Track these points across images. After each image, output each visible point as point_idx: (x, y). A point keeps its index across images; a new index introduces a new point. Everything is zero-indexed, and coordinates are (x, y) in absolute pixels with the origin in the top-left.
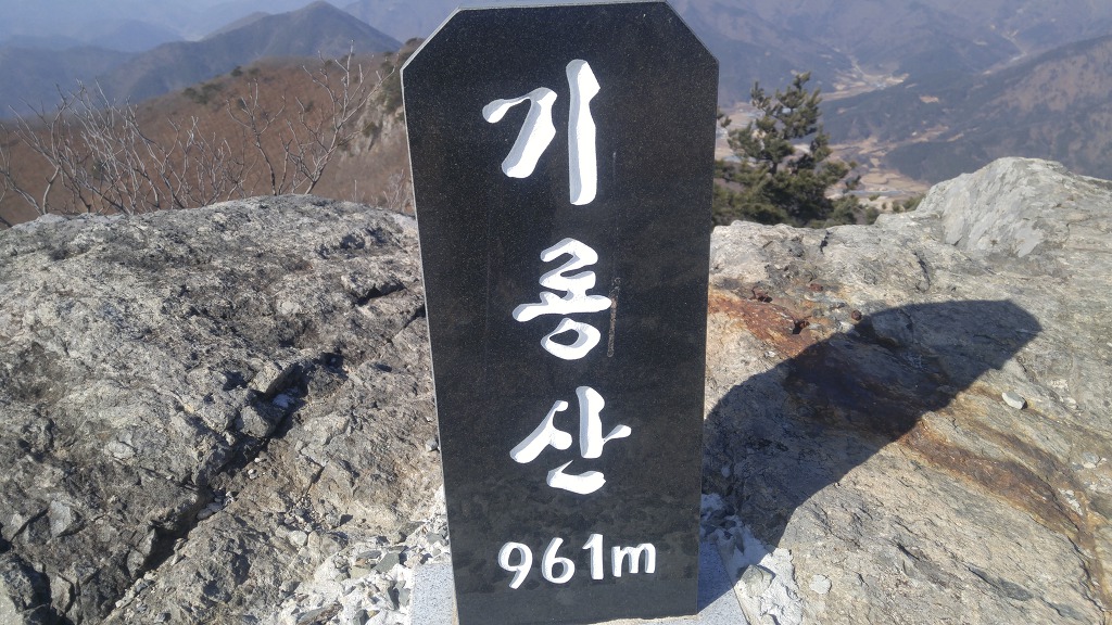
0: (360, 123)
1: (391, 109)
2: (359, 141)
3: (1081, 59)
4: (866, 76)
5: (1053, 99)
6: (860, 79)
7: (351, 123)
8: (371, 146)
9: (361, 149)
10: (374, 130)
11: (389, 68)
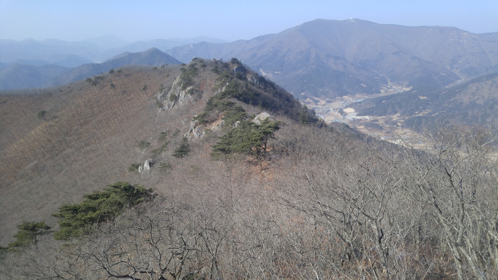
0: (169, 95)
1: (184, 88)
3: (490, 82)
4: (394, 87)
5: (478, 99)
6: (391, 88)
7: (164, 96)
8: (173, 106)
9: (169, 107)
10: (175, 98)
11: (184, 70)
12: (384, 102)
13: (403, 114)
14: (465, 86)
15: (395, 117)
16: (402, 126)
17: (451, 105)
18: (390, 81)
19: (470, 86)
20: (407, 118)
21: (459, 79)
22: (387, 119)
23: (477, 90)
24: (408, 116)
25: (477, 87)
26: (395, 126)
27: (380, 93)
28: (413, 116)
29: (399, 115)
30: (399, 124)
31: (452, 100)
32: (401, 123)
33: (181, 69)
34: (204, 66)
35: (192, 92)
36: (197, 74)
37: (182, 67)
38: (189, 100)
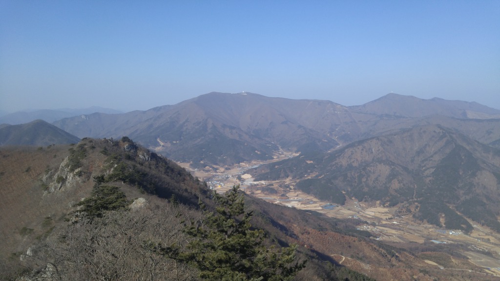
0: (56, 177)
1: (72, 170)
2: (52, 186)
3: (361, 147)
4: (285, 153)
5: (353, 162)
6: (283, 154)
7: (51, 177)
8: (60, 188)
9: (55, 189)
10: (62, 180)
11: (72, 151)
12: (276, 167)
13: (294, 178)
14: (342, 151)
15: (288, 181)
16: (295, 189)
17: (333, 168)
18: (281, 148)
19: (346, 150)
20: (298, 181)
21: (337, 144)
22: (280, 183)
23: (352, 154)
24: (298, 179)
25: (352, 151)
26: (288, 189)
27: (273, 158)
28: (303, 179)
29: (291, 179)
30: (292, 187)
31: (334, 163)
32: (293, 185)
33: (70, 150)
34: (93, 147)
35: (80, 174)
36: (86, 156)
37: (71, 147)
38: (77, 181)
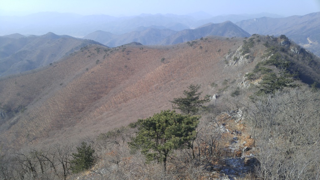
0: (233, 57)
1: (243, 54)
2: (231, 62)
7: (230, 57)
8: (235, 64)
9: (232, 64)
10: (236, 59)
11: (245, 42)
33: (244, 41)
34: (259, 41)
35: (247, 57)
36: (253, 46)
37: (245, 39)
38: (245, 61)
